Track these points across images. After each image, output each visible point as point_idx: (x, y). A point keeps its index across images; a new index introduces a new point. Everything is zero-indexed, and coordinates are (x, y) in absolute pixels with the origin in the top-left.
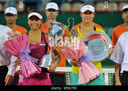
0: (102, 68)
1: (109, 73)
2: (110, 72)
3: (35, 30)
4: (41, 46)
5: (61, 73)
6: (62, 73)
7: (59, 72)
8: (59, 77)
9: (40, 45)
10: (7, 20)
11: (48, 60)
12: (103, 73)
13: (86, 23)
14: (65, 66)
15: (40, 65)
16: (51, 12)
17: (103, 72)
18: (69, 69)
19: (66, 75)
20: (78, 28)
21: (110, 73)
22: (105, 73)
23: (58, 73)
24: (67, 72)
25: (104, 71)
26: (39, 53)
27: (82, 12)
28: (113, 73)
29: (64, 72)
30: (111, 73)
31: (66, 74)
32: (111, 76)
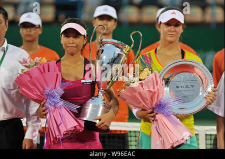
1: (206, 135)
2: (208, 133)
3: (72, 55)
4: (83, 83)
5: (119, 133)
6: (122, 133)
7: (116, 131)
8: (116, 139)
9: (83, 81)
10: (23, 36)
11: (96, 108)
13: (167, 43)
14: (127, 120)
15: (83, 117)
17: (197, 133)
18: (134, 127)
19: (128, 136)
20: (152, 52)
21: (208, 135)
22: (200, 133)
23: (114, 133)
24: (130, 132)
25: (198, 131)
26: (80, 96)
27: (161, 23)
28: (213, 135)
29: (125, 131)
30: (211, 135)
31: (129, 134)
32: (211, 139)
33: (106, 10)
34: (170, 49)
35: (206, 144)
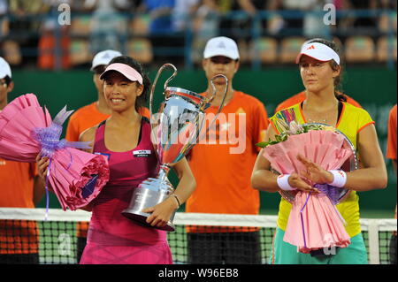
0: (361, 216)
1: (379, 232)
2: (382, 229)
5: (247, 231)
6: (251, 230)
7: (241, 228)
8: (243, 241)
9: (135, 153)
12: (363, 232)
14: (257, 212)
16: (220, 66)
17: (365, 229)
18: (270, 221)
19: (260, 236)
20: (296, 107)
21: (383, 232)
22: (369, 230)
23: (240, 230)
24: (264, 229)
25: (367, 226)
28: (391, 232)
29: (256, 228)
30: (387, 232)
31: (262, 233)
32: (387, 239)
33: (222, 46)
34: (321, 104)
35: (380, 247)
